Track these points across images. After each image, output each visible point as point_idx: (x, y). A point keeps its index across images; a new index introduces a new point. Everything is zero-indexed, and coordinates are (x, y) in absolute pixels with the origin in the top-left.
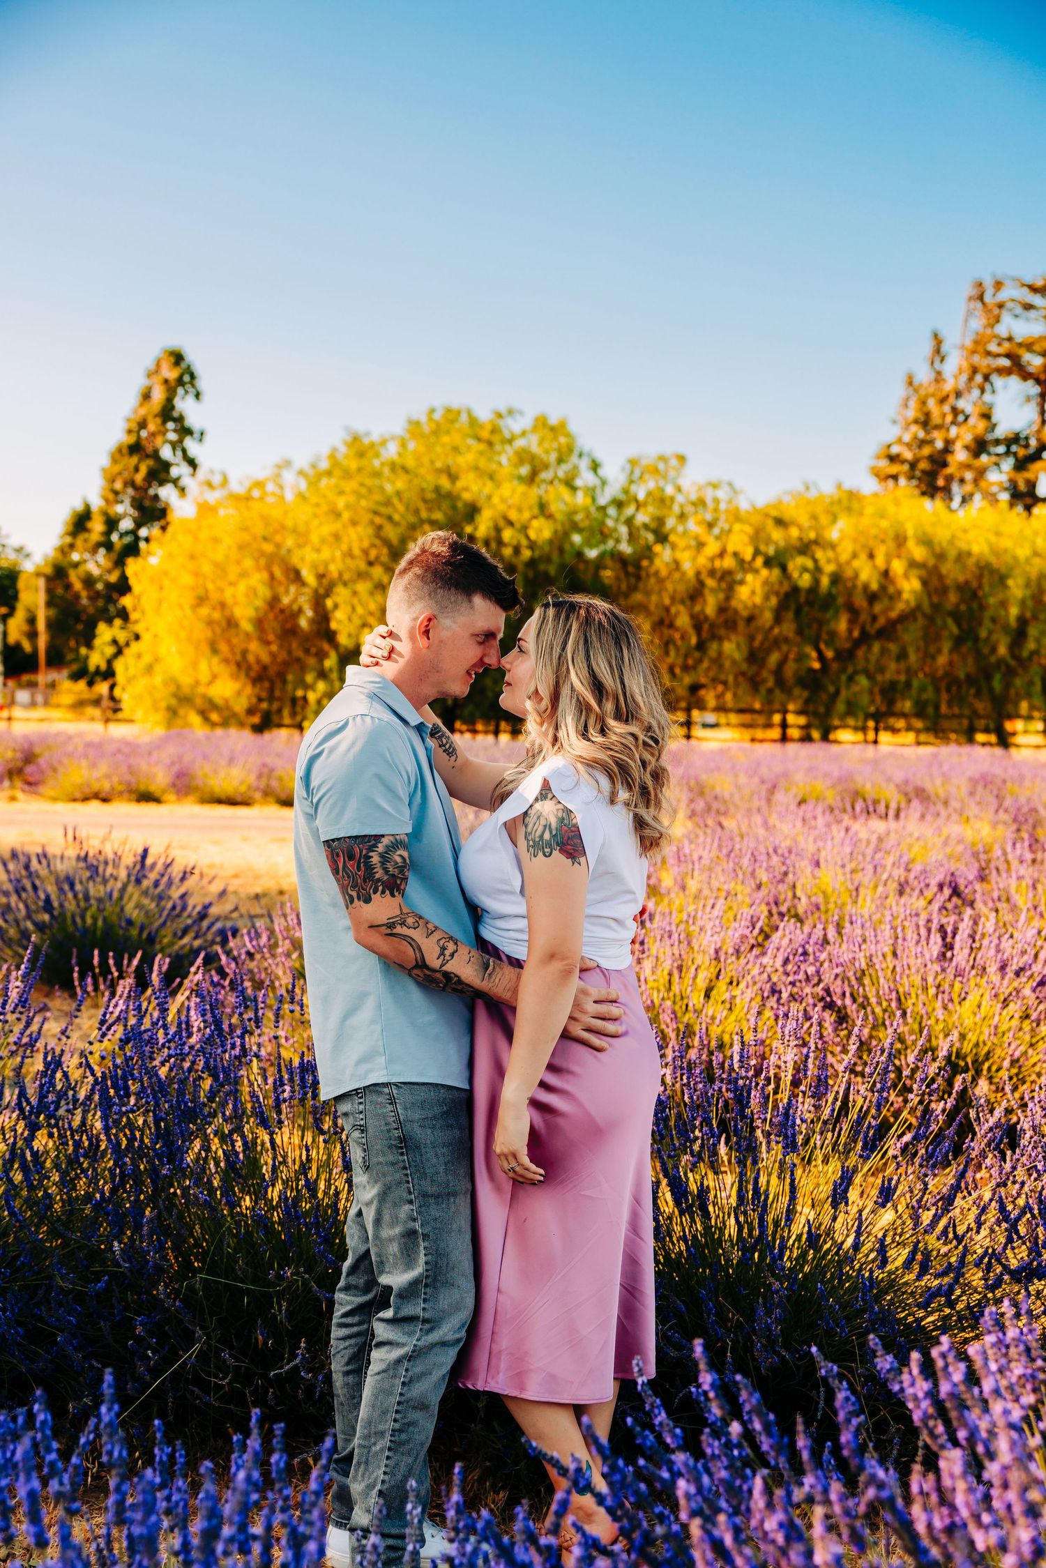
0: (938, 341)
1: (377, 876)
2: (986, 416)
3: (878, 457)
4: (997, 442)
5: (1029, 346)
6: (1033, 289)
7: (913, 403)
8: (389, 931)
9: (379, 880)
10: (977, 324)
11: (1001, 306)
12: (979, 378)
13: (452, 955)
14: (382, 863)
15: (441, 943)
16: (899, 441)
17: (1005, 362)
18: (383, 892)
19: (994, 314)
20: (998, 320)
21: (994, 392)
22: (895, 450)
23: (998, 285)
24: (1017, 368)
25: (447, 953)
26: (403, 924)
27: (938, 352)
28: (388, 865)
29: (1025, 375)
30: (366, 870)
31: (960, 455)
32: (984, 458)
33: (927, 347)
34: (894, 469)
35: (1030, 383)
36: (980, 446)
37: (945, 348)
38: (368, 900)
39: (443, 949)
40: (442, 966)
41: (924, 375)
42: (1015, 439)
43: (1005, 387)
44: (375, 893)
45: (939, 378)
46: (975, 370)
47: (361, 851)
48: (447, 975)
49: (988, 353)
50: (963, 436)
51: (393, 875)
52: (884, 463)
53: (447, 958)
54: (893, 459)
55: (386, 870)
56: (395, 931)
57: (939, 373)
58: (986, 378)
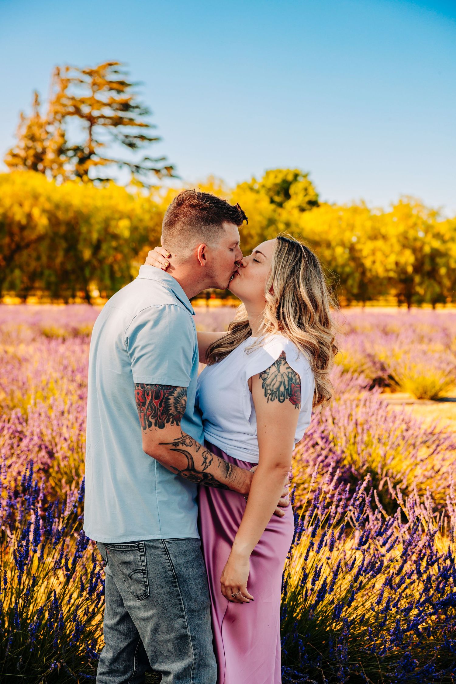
0: (36, 95)
1: (171, 412)
2: (63, 136)
3: (7, 155)
4: (68, 150)
5: (83, 101)
6: (84, 72)
7: (24, 128)
8: (174, 447)
9: (171, 414)
10: (58, 88)
11: (68, 80)
12: (59, 117)
13: (210, 463)
14: (175, 404)
15: (205, 454)
16: (18, 147)
17: (72, 109)
18: (172, 422)
19: (65, 84)
20: (67, 88)
21: (66, 124)
22: (16, 151)
23: (67, 69)
24: (78, 112)
25: (208, 461)
26: (184, 443)
27: (37, 102)
28: (178, 405)
29: (82, 116)
30: (165, 407)
31: (50, 156)
32: (63, 158)
34: (16, 160)
35: (84, 119)
36: (61, 151)
37: (40, 99)
38: (162, 426)
39: (206, 458)
40: (204, 469)
41: (30, 113)
42: (77, 149)
44: (167, 422)
45: (38, 115)
46: (56, 113)
47: (164, 394)
48: (206, 475)
49: (63, 105)
50: (51, 146)
51: (179, 412)
52: (10, 159)
53: (208, 464)
54: (15, 156)
55: (176, 408)
56: (178, 448)
57: (38, 113)
58: (63, 117)
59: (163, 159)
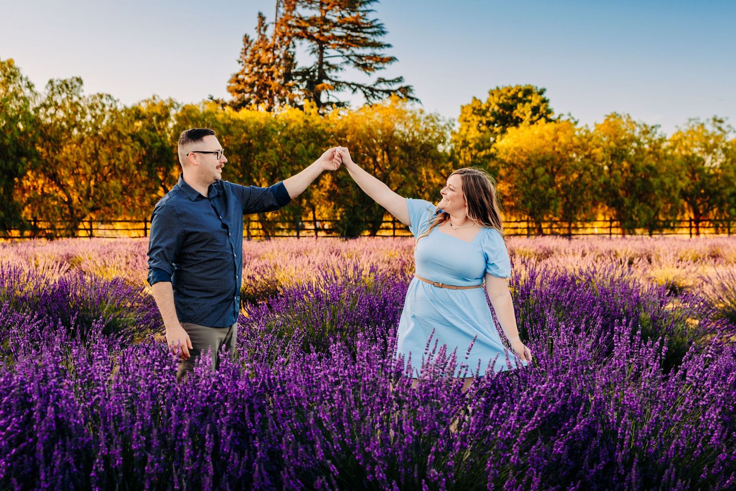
0: (262, 18)
2: (290, 59)
3: (230, 82)
4: (297, 74)
5: (311, 22)
7: (249, 53)
10: (283, 10)
12: (286, 39)
16: (243, 72)
17: (298, 31)
19: (292, 4)
20: (294, 8)
21: (294, 47)
22: (241, 77)
24: (306, 34)
27: (262, 25)
29: (311, 37)
31: (278, 81)
32: (291, 83)
33: (256, 22)
34: (241, 88)
35: (315, 42)
36: (288, 76)
37: (267, 22)
41: (254, 37)
42: (305, 73)
43: (301, 44)
45: (263, 38)
46: (284, 35)
49: (289, 26)
50: (279, 71)
52: (234, 85)
54: (238, 82)
57: (264, 36)
58: (290, 39)
59: (400, 80)
